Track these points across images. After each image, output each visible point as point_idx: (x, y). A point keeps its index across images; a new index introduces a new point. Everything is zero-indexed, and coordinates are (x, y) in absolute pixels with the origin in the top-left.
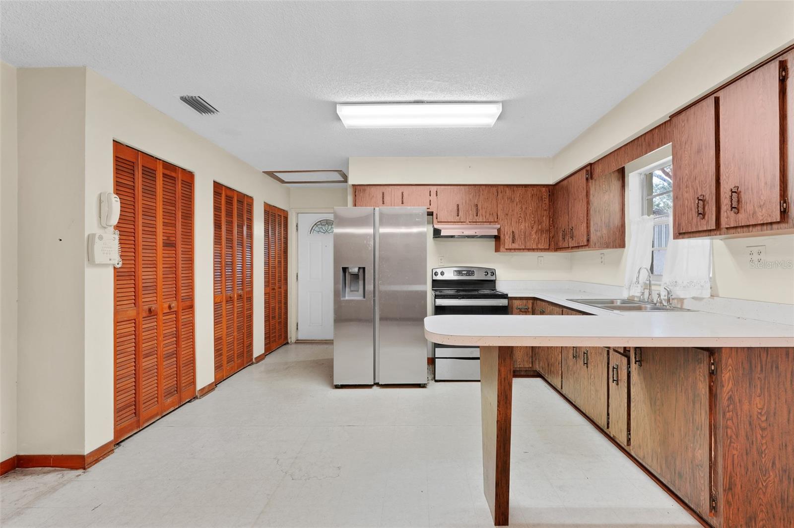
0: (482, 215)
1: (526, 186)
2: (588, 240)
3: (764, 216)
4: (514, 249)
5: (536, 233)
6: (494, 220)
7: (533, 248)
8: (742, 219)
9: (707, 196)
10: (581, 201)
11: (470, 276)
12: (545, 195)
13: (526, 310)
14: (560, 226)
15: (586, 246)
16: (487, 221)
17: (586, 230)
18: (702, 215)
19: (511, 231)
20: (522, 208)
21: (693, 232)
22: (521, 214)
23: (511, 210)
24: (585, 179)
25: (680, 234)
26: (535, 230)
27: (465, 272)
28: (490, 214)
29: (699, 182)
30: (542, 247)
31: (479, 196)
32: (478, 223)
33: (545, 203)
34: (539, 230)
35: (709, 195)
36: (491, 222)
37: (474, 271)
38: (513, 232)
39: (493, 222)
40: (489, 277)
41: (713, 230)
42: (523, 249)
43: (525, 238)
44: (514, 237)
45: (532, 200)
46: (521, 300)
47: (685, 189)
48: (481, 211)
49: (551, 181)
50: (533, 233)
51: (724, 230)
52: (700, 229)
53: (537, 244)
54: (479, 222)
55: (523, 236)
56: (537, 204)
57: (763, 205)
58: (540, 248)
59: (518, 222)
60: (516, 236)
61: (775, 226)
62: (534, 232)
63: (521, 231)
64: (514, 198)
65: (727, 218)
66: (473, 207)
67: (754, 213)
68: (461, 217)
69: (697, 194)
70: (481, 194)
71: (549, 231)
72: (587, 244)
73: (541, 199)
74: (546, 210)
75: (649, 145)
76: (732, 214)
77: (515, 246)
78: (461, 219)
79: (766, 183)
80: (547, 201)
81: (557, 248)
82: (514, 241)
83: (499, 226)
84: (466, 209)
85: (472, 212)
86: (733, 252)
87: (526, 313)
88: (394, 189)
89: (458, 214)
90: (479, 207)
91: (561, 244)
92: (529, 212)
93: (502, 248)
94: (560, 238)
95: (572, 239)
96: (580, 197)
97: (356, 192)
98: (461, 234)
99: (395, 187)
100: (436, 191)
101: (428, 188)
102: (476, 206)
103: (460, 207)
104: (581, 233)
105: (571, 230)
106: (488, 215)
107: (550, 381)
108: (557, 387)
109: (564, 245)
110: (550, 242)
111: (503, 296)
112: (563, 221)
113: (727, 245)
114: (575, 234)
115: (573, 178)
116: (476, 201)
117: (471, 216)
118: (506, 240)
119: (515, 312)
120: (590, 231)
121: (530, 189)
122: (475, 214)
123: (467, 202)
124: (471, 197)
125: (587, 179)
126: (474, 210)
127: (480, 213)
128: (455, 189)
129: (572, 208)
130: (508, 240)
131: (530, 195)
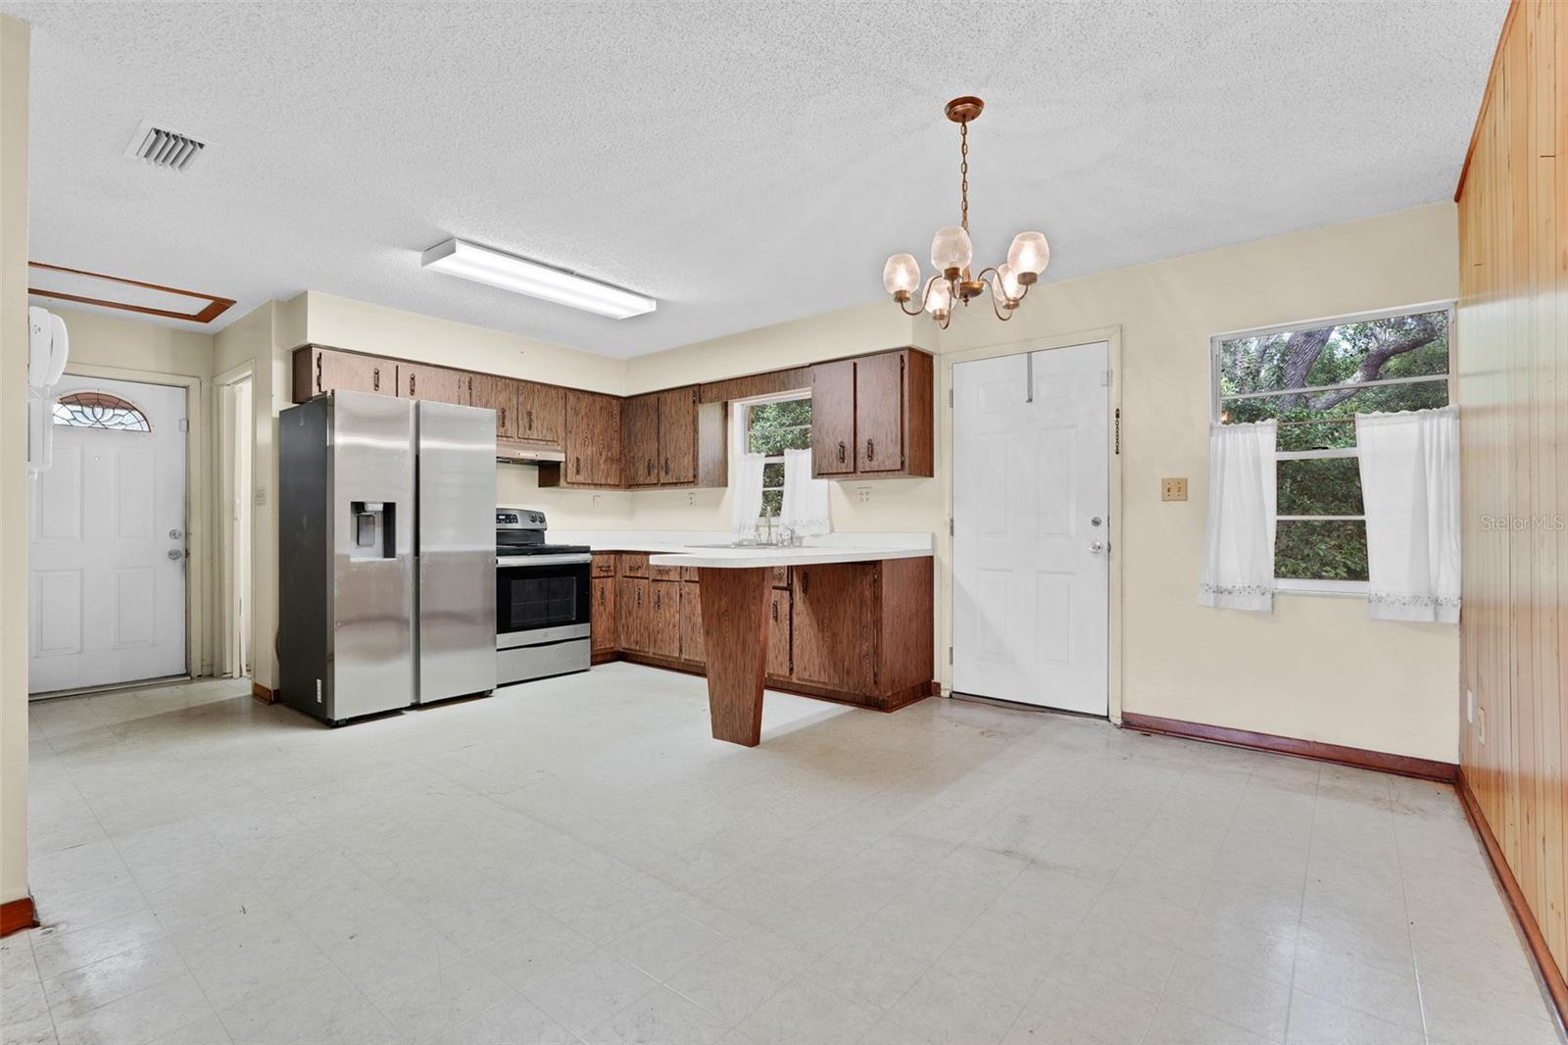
0: (537, 428)
1: (593, 394)
2: (694, 476)
3: (890, 465)
4: (578, 484)
5: (605, 461)
6: (553, 439)
8: (875, 465)
9: (846, 443)
10: (684, 428)
11: (510, 522)
12: (616, 410)
13: (607, 569)
14: (640, 455)
15: (691, 482)
16: (543, 439)
17: (691, 463)
18: (843, 459)
19: (575, 457)
20: (588, 425)
21: (832, 474)
22: (587, 433)
23: (575, 426)
24: (691, 401)
25: (819, 474)
26: (604, 456)
27: (504, 517)
28: (548, 428)
29: (839, 431)
30: (612, 483)
31: (534, 399)
32: (529, 441)
33: (616, 422)
34: (609, 458)
35: (849, 443)
36: (547, 441)
37: (516, 516)
38: (577, 459)
39: (550, 441)
40: (537, 525)
41: (850, 473)
42: (589, 484)
43: (592, 467)
44: (578, 466)
45: (600, 415)
46: (600, 555)
47: (826, 435)
48: (536, 422)
49: (624, 393)
50: (602, 461)
51: (859, 473)
52: (840, 471)
53: (606, 477)
54: (532, 440)
55: (589, 466)
56: (606, 421)
57: (890, 457)
59: (583, 444)
60: (582, 464)
61: (896, 473)
62: (603, 459)
63: (587, 458)
64: (579, 408)
65: (863, 464)
66: (524, 414)
67: (884, 462)
68: (506, 429)
69: (837, 440)
70: (536, 397)
71: (619, 460)
72: (694, 481)
73: (611, 414)
74: (616, 431)
75: (784, 384)
76: (867, 461)
77: (580, 478)
78: (507, 432)
79: (892, 441)
80: (617, 420)
81: (631, 484)
82: (578, 472)
83: (559, 448)
84: (515, 418)
85: (523, 422)
86: (847, 492)
87: (608, 572)
88: (397, 367)
89: (503, 423)
90: (534, 417)
91: (641, 480)
92: (597, 431)
93: (562, 482)
94: (641, 471)
95: (667, 473)
96: (682, 422)
97: (319, 359)
98: (516, 456)
99: (399, 363)
100: (470, 383)
101: (456, 376)
102: (530, 414)
103: (507, 413)
104: (682, 467)
105: (663, 462)
106: (545, 431)
107: (654, 654)
108: (669, 656)
109: (647, 482)
110: (621, 475)
111: (585, 550)
112: (647, 449)
113: (842, 487)
114: (672, 466)
115: (669, 396)
116: (529, 407)
117: (521, 429)
118: (568, 470)
119: (595, 572)
120: (697, 465)
121: (598, 399)
122: (527, 426)
123: (516, 406)
124: (521, 399)
125: (694, 402)
126: (526, 420)
127: (534, 426)
128: (499, 384)
129: (665, 434)
130: (571, 470)
131: (598, 408)
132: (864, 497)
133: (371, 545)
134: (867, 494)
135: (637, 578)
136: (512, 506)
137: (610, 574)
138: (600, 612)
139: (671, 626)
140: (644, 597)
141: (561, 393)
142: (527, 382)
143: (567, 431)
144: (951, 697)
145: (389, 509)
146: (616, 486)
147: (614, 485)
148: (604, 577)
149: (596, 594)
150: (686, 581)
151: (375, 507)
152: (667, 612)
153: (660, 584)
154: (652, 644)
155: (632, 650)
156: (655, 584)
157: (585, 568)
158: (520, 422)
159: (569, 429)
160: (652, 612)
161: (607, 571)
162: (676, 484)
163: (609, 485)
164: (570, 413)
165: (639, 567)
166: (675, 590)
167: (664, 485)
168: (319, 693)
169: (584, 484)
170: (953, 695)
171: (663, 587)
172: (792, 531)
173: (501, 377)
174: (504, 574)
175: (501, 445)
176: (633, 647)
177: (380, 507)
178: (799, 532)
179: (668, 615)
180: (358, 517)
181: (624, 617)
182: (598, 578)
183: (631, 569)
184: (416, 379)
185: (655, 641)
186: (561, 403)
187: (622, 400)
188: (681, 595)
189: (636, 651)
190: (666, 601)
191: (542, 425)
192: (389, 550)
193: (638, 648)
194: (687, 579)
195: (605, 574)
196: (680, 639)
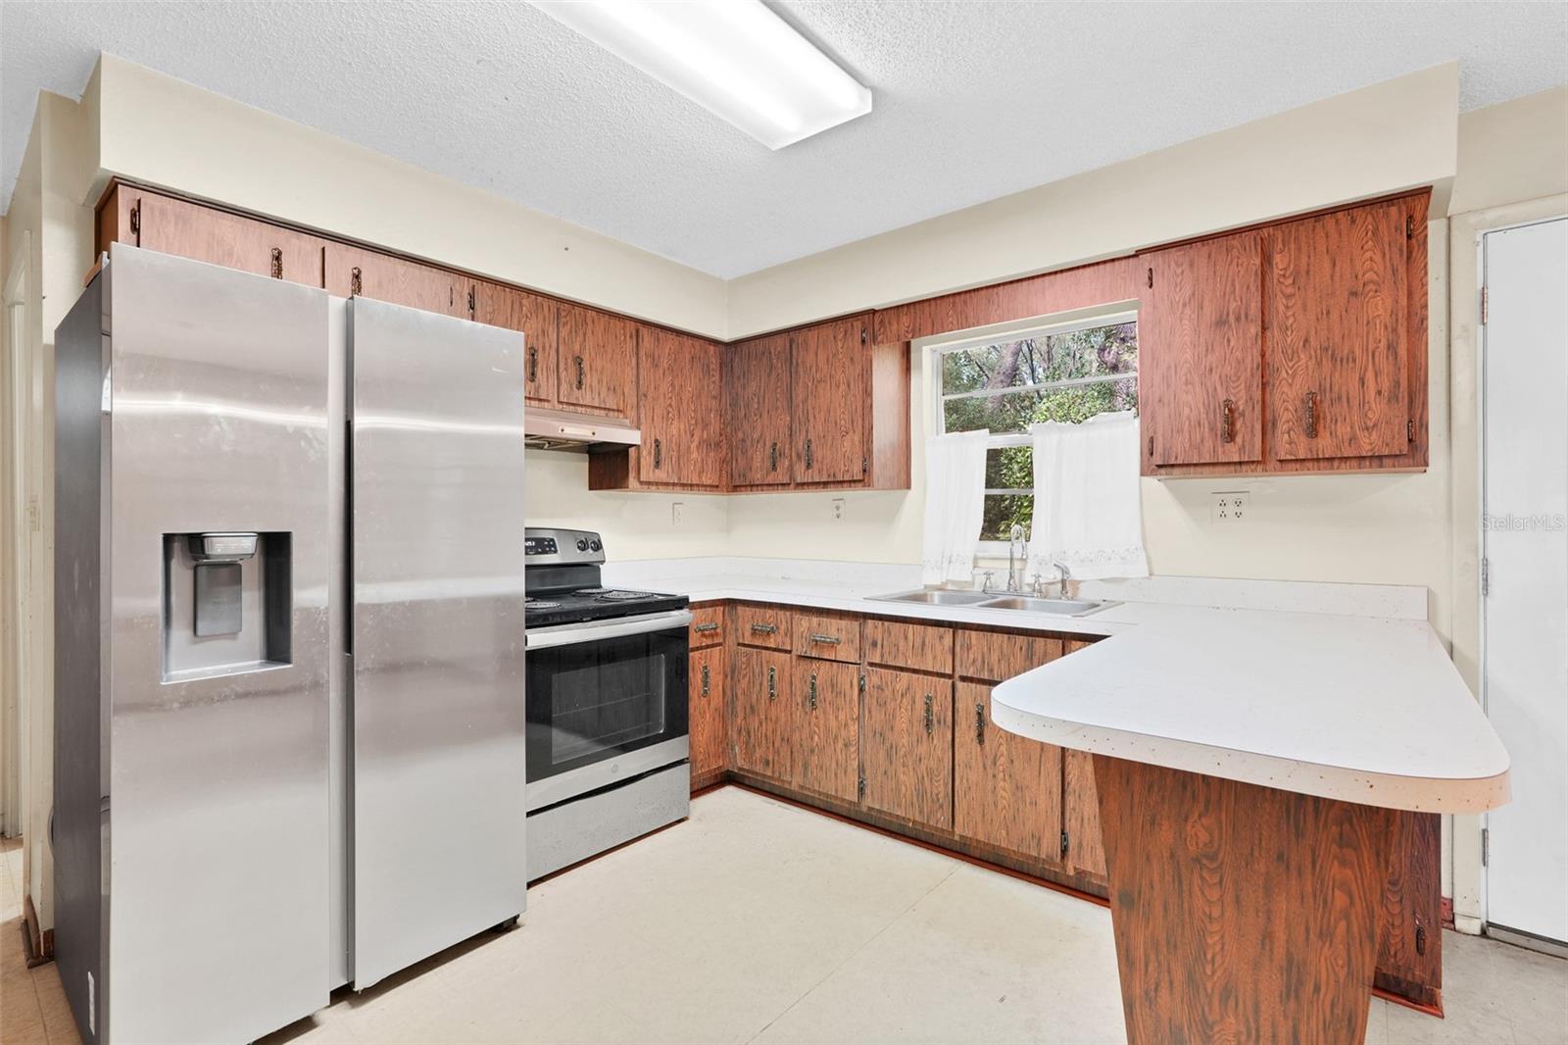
0: (591, 386)
2: (866, 471)
3: (1374, 445)
4: (657, 484)
5: (698, 447)
6: (618, 406)
7: (694, 482)
8: (1326, 446)
9: (1240, 403)
10: (843, 387)
11: (547, 553)
12: (714, 362)
13: (712, 631)
14: (758, 435)
15: (860, 481)
16: (603, 406)
17: (859, 448)
18: (1231, 436)
19: (653, 439)
20: (673, 385)
21: (1197, 465)
22: (671, 398)
23: (653, 386)
24: (860, 340)
26: (696, 439)
28: (609, 389)
29: (1220, 377)
30: (708, 482)
31: (585, 334)
32: (579, 409)
33: (714, 382)
34: (704, 441)
35: (1247, 401)
36: (609, 409)
37: (552, 540)
38: (656, 441)
39: (613, 410)
40: (588, 556)
41: (1252, 462)
42: (674, 484)
43: (679, 456)
44: (658, 453)
45: (692, 368)
46: (701, 608)
47: (1184, 387)
48: (589, 376)
49: (726, 336)
50: (694, 446)
52: (1221, 461)
53: (699, 473)
54: (582, 406)
55: (675, 453)
56: (700, 380)
57: (1373, 427)
58: (705, 483)
59: (666, 418)
60: (663, 451)
62: (696, 443)
63: (671, 441)
64: (659, 357)
65: (1290, 444)
66: (569, 361)
67: (1353, 439)
68: (539, 386)
69: (1214, 397)
70: (589, 332)
71: (718, 445)
72: (863, 479)
73: (707, 369)
74: (715, 397)
76: (1301, 437)
77: (661, 475)
78: (541, 391)
79: (1379, 393)
80: (717, 378)
81: (736, 482)
82: (657, 464)
83: (627, 421)
84: (553, 366)
85: (568, 375)
86: (1183, 500)
87: (714, 638)
88: (323, 249)
89: (533, 374)
90: (585, 365)
91: (757, 477)
92: (686, 396)
93: (632, 481)
94: (757, 462)
95: (809, 466)
96: (840, 377)
97: (135, 214)
98: (558, 434)
99: (327, 244)
100: (472, 296)
101: (448, 279)
102: (578, 361)
103: (539, 357)
104: (842, 454)
105: (801, 445)
106: (604, 391)
107: (802, 787)
108: (836, 798)
109: (770, 480)
110: (721, 470)
111: (680, 603)
112: (769, 427)
113: (1171, 489)
114: (818, 453)
115: (812, 335)
116: (577, 347)
117: (564, 387)
118: (642, 460)
119: (694, 640)
120: (870, 451)
121: (688, 342)
122: (575, 383)
123: (554, 345)
124: (564, 332)
125: (863, 341)
126: (573, 370)
127: (586, 380)
128: (524, 301)
129: (805, 401)
130: (647, 461)
131: (688, 357)
132: (1231, 509)
133: (233, 635)
134: (1238, 503)
135: (767, 648)
136: (547, 522)
137: (716, 641)
138: (702, 709)
139: (840, 745)
140: (782, 687)
141: (631, 327)
142: (573, 304)
143: (640, 396)
144: (1484, 934)
145: (275, 547)
146: (714, 488)
147: (712, 486)
148: (707, 647)
149: (695, 678)
150: (872, 664)
151: (235, 544)
152: (832, 717)
153: (815, 665)
154: (799, 769)
155: (753, 773)
156: (804, 664)
157: (680, 634)
158: (563, 375)
159: (643, 389)
160: (798, 714)
161: (712, 636)
162: (825, 484)
163: (703, 486)
164: (645, 363)
165: (773, 631)
166: (848, 678)
167: (802, 485)
168: (92, 1019)
169: (667, 484)
170: (1491, 931)
171: (823, 671)
172: (1065, 571)
173: (529, 292)
174: (538, 660)
175: (531, 414)
176: (759, 768)
177: (249, 545)
178: (1075, 574)
179: (833, 723)
180: (195, 569)
181: (741, 715)
182: (697, 649)
183: (754, 632)
184: (362, 276)
185: (806, 766)
186: (630, 345)
187: (723, 348)
188: (861, 690)
189: (764, 776)
190: (829, 696)
191: (600, 381)
192: (277, 647)
193: (769, 774)
194: (877, 660)
195: (709, 642)
196: (861, 769)
